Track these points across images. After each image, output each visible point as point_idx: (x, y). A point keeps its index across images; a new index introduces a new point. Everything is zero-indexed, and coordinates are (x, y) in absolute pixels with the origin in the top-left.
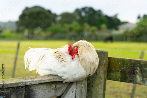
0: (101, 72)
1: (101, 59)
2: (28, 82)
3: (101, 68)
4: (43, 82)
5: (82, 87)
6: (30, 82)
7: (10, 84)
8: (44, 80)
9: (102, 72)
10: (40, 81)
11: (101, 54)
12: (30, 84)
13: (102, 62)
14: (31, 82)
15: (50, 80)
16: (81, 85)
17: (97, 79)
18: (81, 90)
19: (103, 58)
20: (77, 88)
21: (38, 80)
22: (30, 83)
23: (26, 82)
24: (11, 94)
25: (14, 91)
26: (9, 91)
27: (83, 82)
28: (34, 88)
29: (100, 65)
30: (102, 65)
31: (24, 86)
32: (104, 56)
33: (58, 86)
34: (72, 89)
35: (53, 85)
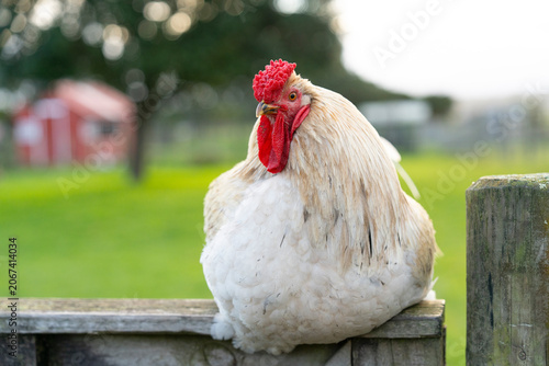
0: (516, 310)
1: (511, 233)
2: (38, 319)
3: (518, 286)
4: (121, 327)
6: (48, 319)
8: (123, 321)
9: (526, 312)
10: (104, 320)
11: (513, 200)
12: (51, 328)
13: (520, 252)
14: (55, 319)
15: (160, 322)
17: (496, 352)
19: (527, 224)
21: (94, 319)
22: (52, 324)
23: (28, 319)
27: (407, 357)
28: (111, 352)
29: (507, 268)
30: (522, 270)
31: (30, 336)
32: (537, 213)
33: (249, 362)
35: (220, 352)
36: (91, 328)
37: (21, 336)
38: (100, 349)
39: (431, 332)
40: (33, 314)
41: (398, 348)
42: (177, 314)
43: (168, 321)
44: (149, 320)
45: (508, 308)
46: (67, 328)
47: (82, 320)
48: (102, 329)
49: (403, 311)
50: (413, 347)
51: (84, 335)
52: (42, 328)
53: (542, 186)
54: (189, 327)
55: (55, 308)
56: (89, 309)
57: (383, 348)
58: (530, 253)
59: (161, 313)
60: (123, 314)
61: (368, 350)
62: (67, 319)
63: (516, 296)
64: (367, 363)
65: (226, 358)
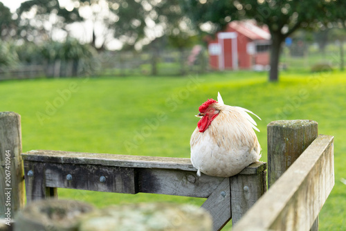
0: (276, 166)
1: (275, 141)
2: (134, 163)
4: (158, 167)
5: (247, 191)
6: (137, 163)
7: (109, 161)
9: (279, 167)
10: (154, 164)
11: (275, 131)
13: (277, 148)
14: (139, 163)
15: (170, 165)
16: (243, 186)
18: (244, 197)
19: (279, 138)
20: (233, 189)
21: (150, 163)
23: (131, 162)
24: (115, 176)
25: (118, 172)
26: (111, 171)
27: (247, 181)
28: (158, 175)
29: (274, 153)
30: (278, 153)
31: (132, 168)
32: (282, 135)
33: (200, 179)
34: (222, 190)
35: (191, 176)
36: (150, 166)
37: (129, 168)
38: (154, 173)
39: (253, 173)
40: (133, 161)
41: (244, 178)
42: (175, 163)
43: (173, 165)
44: (167, 165)
45: (274, 165)
46: (143, 166)
47: (147, 164)
48: (153, 167)
49: (250, 165)
50: (249, 177)
51: (148, 168)
52: (135, 166)
53: (284, 126)
54: (179, 168)
55: (141, 159)
56: (150, 160)
57: (240, 178)
58: (280, 148)
59: (172, 163)
60: (160, 162)
61: (235, 178)
62: (143, 163)
63: (276, 162)
64: (235, 182)
65: (193, 179)
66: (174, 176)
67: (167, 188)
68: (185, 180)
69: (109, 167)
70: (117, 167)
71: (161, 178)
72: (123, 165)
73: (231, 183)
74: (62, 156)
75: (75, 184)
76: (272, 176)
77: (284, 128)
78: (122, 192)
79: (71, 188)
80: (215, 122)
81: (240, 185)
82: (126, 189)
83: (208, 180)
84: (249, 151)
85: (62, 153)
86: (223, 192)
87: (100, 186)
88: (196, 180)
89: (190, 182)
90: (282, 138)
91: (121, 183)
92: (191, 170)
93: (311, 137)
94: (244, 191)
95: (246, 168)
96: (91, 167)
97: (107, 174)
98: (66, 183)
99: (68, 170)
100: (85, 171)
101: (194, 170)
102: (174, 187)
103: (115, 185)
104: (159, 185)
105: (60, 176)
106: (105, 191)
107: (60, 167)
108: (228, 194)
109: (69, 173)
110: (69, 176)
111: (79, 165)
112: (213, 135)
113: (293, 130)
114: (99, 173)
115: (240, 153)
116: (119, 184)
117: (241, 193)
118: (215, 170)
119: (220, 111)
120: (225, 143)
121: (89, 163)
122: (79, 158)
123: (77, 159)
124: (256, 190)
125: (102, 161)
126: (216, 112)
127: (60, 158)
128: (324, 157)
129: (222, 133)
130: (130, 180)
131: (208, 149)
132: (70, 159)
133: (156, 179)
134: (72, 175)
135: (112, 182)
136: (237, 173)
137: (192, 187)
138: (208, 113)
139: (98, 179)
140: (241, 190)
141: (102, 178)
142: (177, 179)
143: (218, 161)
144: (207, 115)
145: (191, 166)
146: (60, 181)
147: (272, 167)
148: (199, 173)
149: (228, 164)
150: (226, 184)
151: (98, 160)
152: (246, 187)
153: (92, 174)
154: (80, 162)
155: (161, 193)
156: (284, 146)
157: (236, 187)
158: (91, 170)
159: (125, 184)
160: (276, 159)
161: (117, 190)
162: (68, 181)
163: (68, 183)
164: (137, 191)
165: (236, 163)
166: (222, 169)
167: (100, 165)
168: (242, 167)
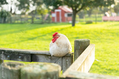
2: (31, 52)
4: (39, 53)
6: (32, 52)
7: (22, 51)
9: (78, 54)
10: (37, 52)
11: (77, 42)
13: (77, 48)
16: (66, 60)
18: (66, 63)
19: (78, 45)
20: (63, 61)
24: (24, 56)
25: (25, 55)
26: (23, 55)
28: (38, 56)
29: (76, 49)
30: (77, 49)
32: (79, 44)
33: (52, 58)
34: (59, 61)
35: (49, 57)
36: (36, 53)
37: (29, 54)
38: (37, 56)
39: (69, 55)
40: (30, 51)
42: (44, 52)
43: (44, 53)
44: (42, 53)
45: (76, 53)
46: (33, 53)
47: (35, 52)
48: (37, 53)
50: (68, 57)
52: (31, 53)
54: (46, 54)
57: (65, 57)
58: (78, 48)
61: (64, 57)
62: (33, 52)
63: (77, 52)
64: (64, 58)
65: (50, 57)
66: (44, 57)
67: (41, 60)
68: (47, 58)
69: (22, 53)
70: (25, 53)
71: (40, 57)
72: (27, 53)
73: (62, 59)
74: (6, 50)
75: (10, 59)
76: (76, 57)
77: (80, 42)
78: (27, 62)
79: (9, 60)
80: (58, 40)
81: (65, 59)
82: (28, 61)
83: (55, 58)
84: (68, 49)
85: (6, 49)
86: (60, 62)
87: (19, 59)
88: (51, 58)
89: (49, 58)
90: (79, 45)
91: (26, 59)
92: (49, 54)
93: (88, 44)
94: (66, 61)
95: (67, 54)
96: (16, 53)
97: (22, 56)
98: (7, 59)
99: (8, 54)
100: (14, 55)
101: (50, 54)
102: (44, 60)
103: (24, 59)
104: (39, 59)
105: (5, 56)
106: (20, 61)
107: (5, 53)
108: (61, 62)
109: (8, 55)
110: (8, 56)
111: (12, 53)
112: (57, 43)
113: (82, 42)
114: (19, 55)
115: (66, 49)
116: (25, 59)
117: (65, 62)
118: (57, 54)
119: (59, 36)
120: (61, 46)
121: (16, 52)
122: (12, 50)
123: (11, 51)
124: (70, 61)
125: (20, 51)
126: (58, 36)
127: (5, 50)
128: (92, 51)
129: (60, 43)
130: (29, 58)
131: (55, 48)
132: (9, 51)
133: (38, 57)
134: (10, 56)
135: (23, 58)
136: (64, 55)
137: (50, 60)
138: (56, 37)
139: (18, 57)
140: (65, 61)
141: (20, 57)
142: (45, 57)
143: (58, 52)
144: (55, 37)
145: (49, 53)
146: (5, 58)
147: (76, 54)
148: (52, 56)
149: (62, 53)
150: (60, 59)
151: (18, 51)
152: (67, 60)
153: (16, 55)
154: (12, 52)
155: (39, 62)
156: (79, 47)
157: (64, 60)
158: (16, 54)
159: (27, 59)
160: (77, 51)
161: (25, 61)
162: (8, 58)
163: (8, 59)
164: (31, 61)
165: (64, 52)
166: (60, 54)
167: (19, 53)
168: (66, 54)
